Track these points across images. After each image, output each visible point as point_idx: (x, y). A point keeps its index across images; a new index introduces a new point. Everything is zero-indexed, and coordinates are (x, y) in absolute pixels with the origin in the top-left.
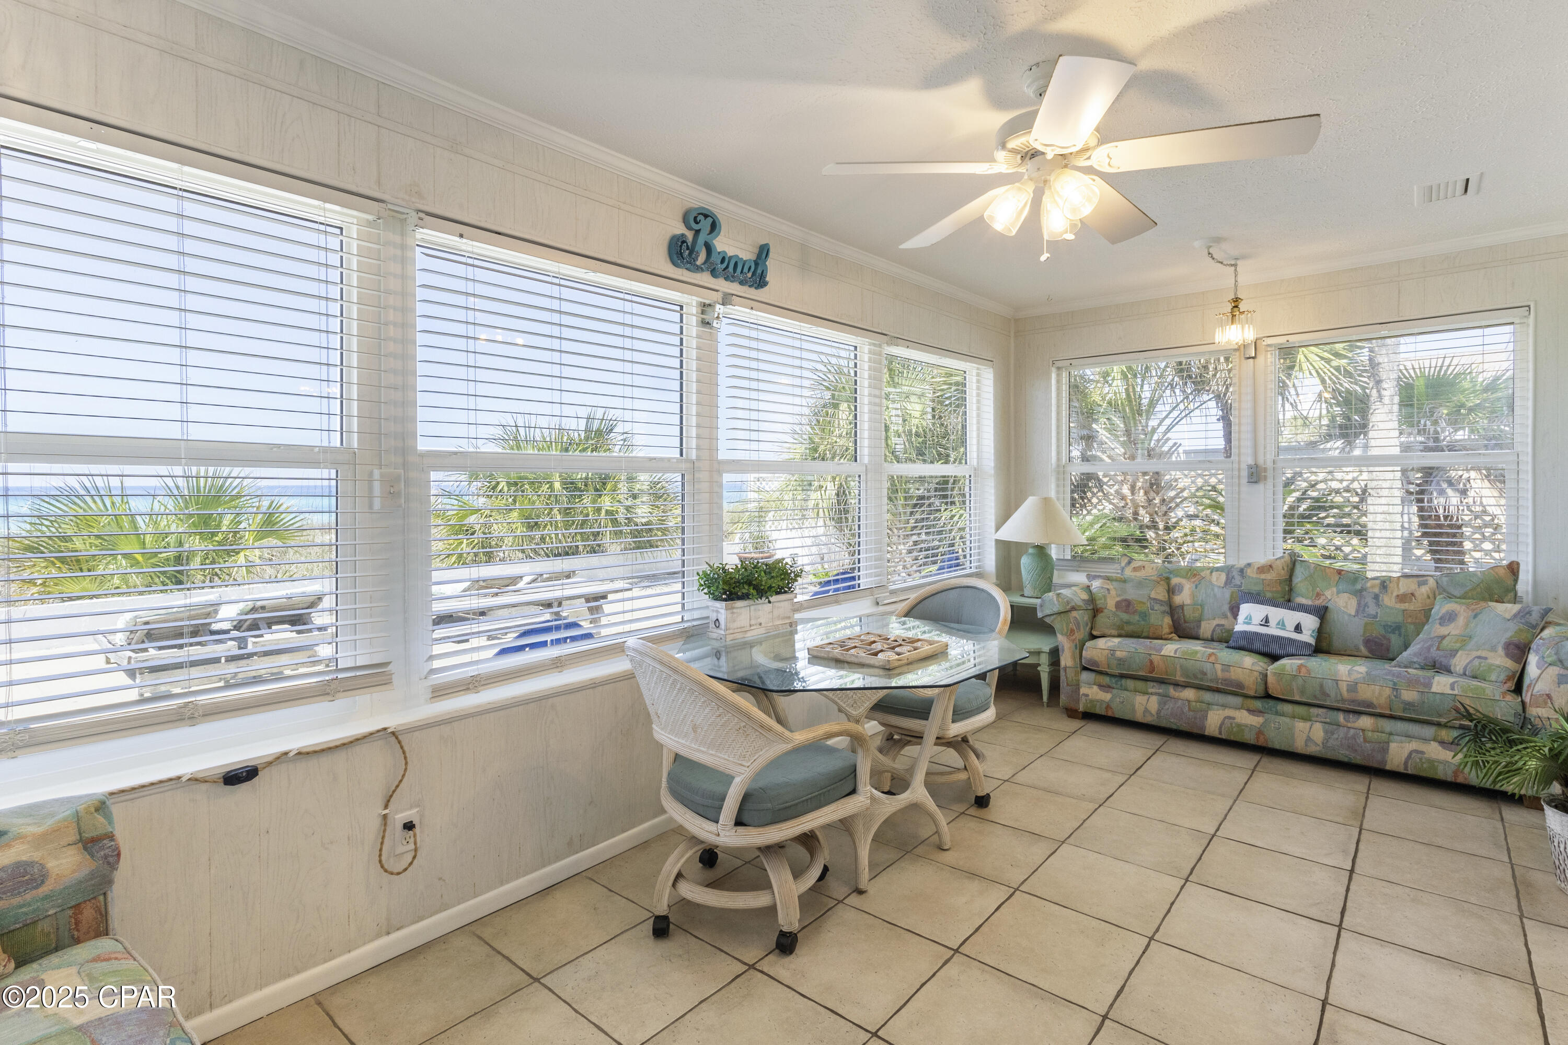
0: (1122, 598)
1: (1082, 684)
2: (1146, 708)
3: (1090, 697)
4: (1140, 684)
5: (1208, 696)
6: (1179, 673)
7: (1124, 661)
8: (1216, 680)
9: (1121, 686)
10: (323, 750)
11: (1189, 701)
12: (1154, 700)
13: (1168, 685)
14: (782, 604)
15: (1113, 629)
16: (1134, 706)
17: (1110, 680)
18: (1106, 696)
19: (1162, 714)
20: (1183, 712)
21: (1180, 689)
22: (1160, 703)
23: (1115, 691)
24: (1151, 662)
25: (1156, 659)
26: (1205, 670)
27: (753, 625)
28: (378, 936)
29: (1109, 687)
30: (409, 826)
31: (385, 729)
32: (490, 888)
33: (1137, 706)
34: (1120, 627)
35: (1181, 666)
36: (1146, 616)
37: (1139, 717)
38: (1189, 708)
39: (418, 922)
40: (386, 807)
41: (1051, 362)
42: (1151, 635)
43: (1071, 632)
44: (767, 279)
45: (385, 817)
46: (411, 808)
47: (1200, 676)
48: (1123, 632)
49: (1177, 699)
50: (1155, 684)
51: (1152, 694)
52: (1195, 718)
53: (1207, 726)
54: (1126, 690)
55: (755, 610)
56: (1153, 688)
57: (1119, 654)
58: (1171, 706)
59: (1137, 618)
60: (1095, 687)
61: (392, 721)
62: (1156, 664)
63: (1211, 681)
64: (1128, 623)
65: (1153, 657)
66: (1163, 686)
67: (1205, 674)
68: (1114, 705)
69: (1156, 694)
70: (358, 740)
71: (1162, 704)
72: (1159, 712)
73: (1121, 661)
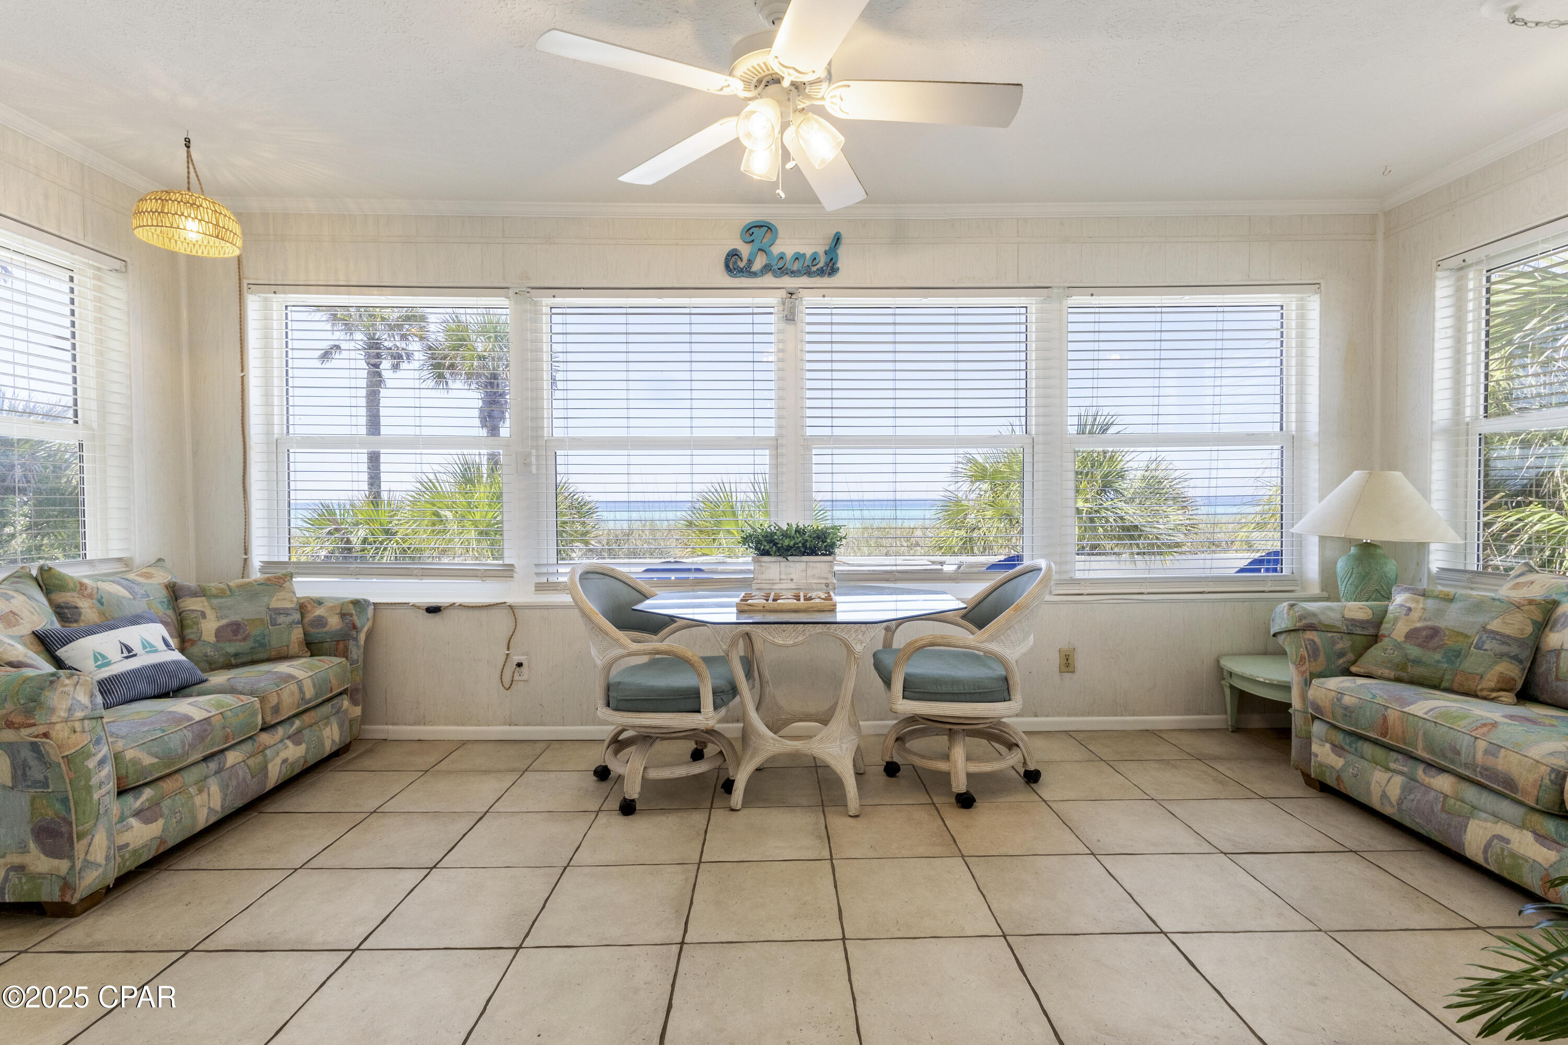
0: (1429, 623)
1: (1314, 739)
2: (1384, 792)
3: (1319, 759)
4: (1379, 753)
5: (1471, 793)
6: (1420, 745)
7: (1351, 712)
8: (1473, 766)
9: (1356, 749)
10: (472, 607)
11: (1446, 796)
12: (1398, 780)
13: (1417, 763)
14: (818, 565)
15: (1387, 668)
16: (1368, 784)
17: (1344, 738)
18: (1338, 762)
19: (1404, 807)
20: (1433, 811)
21: (1433, 772)
22: (1403, 789)
23: (1350, 757)
24: (1385, 718)
25: (1392, 715)
26: (1458, 747)
27: (784, 580)
28: (504, 724)
29: (1343, 749)
30: (520, 665)
31: (505, 603)
32: (573, 724)
33: (1373, 785)
34: (1401, 666)
35: (1425, 734)
36: (1458, 656)
37: (1375, 802)
38: (1443, 806)
39: (527, 725)
40: (508, 649)
41: (1435, 265)
42: (1455, 686)
43: (1301, 661)
44: (839, 265)
45: (508, 654)
46: (523, 655)
47: (1449, 754)
48: (1403, 674)
49: (1429, 788)
50: (1400, 757)
51: (1394, 771)
52: (1449, 825)
53: (1466, 844)
54: (1362, 757)
55: (786, 566)
56: (1395, 761)
57: (1347, 700)
58: (1419, 796)
59: (1438, 656)
60: (1328, 746)
61: (510, 600)
62: (1390, 723)
63: (1466, 765)
64: (1417, 662)
65: (1389, 711)
66: (1411, 763)
67: (1458, 753)
68: (1345, 777)
69: (1401, 773)
70: (490, 605)
71: (1405, 789)
72: (1400, 801)
73: (1348, 711)
